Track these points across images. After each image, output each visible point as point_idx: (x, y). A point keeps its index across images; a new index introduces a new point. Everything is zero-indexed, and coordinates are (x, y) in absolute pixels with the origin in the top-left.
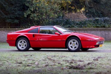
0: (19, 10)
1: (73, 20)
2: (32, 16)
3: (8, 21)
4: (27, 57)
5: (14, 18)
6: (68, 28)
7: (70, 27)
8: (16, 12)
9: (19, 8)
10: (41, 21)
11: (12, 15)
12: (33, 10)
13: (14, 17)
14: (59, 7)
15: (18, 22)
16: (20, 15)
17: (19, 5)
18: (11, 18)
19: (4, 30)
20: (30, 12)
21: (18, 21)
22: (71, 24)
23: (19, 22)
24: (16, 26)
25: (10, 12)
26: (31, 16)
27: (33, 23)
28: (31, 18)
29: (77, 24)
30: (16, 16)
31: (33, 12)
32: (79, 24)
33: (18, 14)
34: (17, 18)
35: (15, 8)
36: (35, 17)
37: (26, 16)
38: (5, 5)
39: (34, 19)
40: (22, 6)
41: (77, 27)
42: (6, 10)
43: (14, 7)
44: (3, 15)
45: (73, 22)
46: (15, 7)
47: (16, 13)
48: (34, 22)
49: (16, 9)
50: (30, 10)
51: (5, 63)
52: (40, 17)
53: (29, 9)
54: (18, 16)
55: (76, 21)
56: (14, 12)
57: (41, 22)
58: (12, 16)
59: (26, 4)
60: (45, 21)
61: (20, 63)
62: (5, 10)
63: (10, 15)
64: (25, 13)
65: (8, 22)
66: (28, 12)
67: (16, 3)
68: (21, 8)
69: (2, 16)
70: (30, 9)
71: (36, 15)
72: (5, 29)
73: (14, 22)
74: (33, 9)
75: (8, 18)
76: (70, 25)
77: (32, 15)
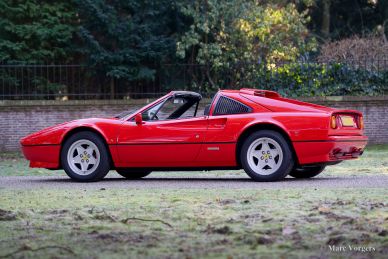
0: (156, 32)
1: (357, 67)
2: (205, 52)
3: (117, 72)
4: (234, 205)
5: (137, 60)
6: (341, 94)
7: (347, 92)
8: (143, 39)
9: (155, 25)
10: (239, 70)
11: (131, 51)
12: (207, 30)
13: (138, 56)
14: (306, 17)
15: (153, 78)
16: (158, 50)
17: (157, 12)
18: (126, 62)
19: (101, 108)
20: (199, 37)
21: (154, 71)
22: (350, 81)
23: (155, 75)
24: (145, 91)
25: (121, 39)
26: (201, 53)
27: (207, 80)
28: (203, 62)
29: (374, 80)
30: (143, 54)
31: (210, 39)
32: (383, 82)
33: (152, 44)
34: (149, 62)
35: (142, 26)
36: (215, 56)
37: (182, 54)
38: (104, 12)
39: (212, 63)
40: (165, 18)
41: (376, 90)
42: (110, 31)
43: (138, 19)
44: (99, 52)
45: (357, 72)
46: (141, 22)
47: (147, 44)
48: (212, 73)
49: (145, 26)
50: (196, 30)
51: (160, 230)
52: (233, 55)
53: (193, 27)
54: (153, 54)
55: (369, 70)
56: (138, 38)
57: (238, 75)
58: (128, 52)
59: (184, 10)
60: (251, 71)
61: (220, 232)
62: (107, 32)
63: (124, 51)
64: (180, 40)
65: (118, 76)
66: (191, 39)
67: (145, 7)
68: (164, 22)
69: (92, 56)
70: (198, 25)
71: (218, 48)
72: (106, 102)
73: (139, 76)
74: (210, 27)
75: (116, 63)
76: (348, 84)
77: (205, 50)
